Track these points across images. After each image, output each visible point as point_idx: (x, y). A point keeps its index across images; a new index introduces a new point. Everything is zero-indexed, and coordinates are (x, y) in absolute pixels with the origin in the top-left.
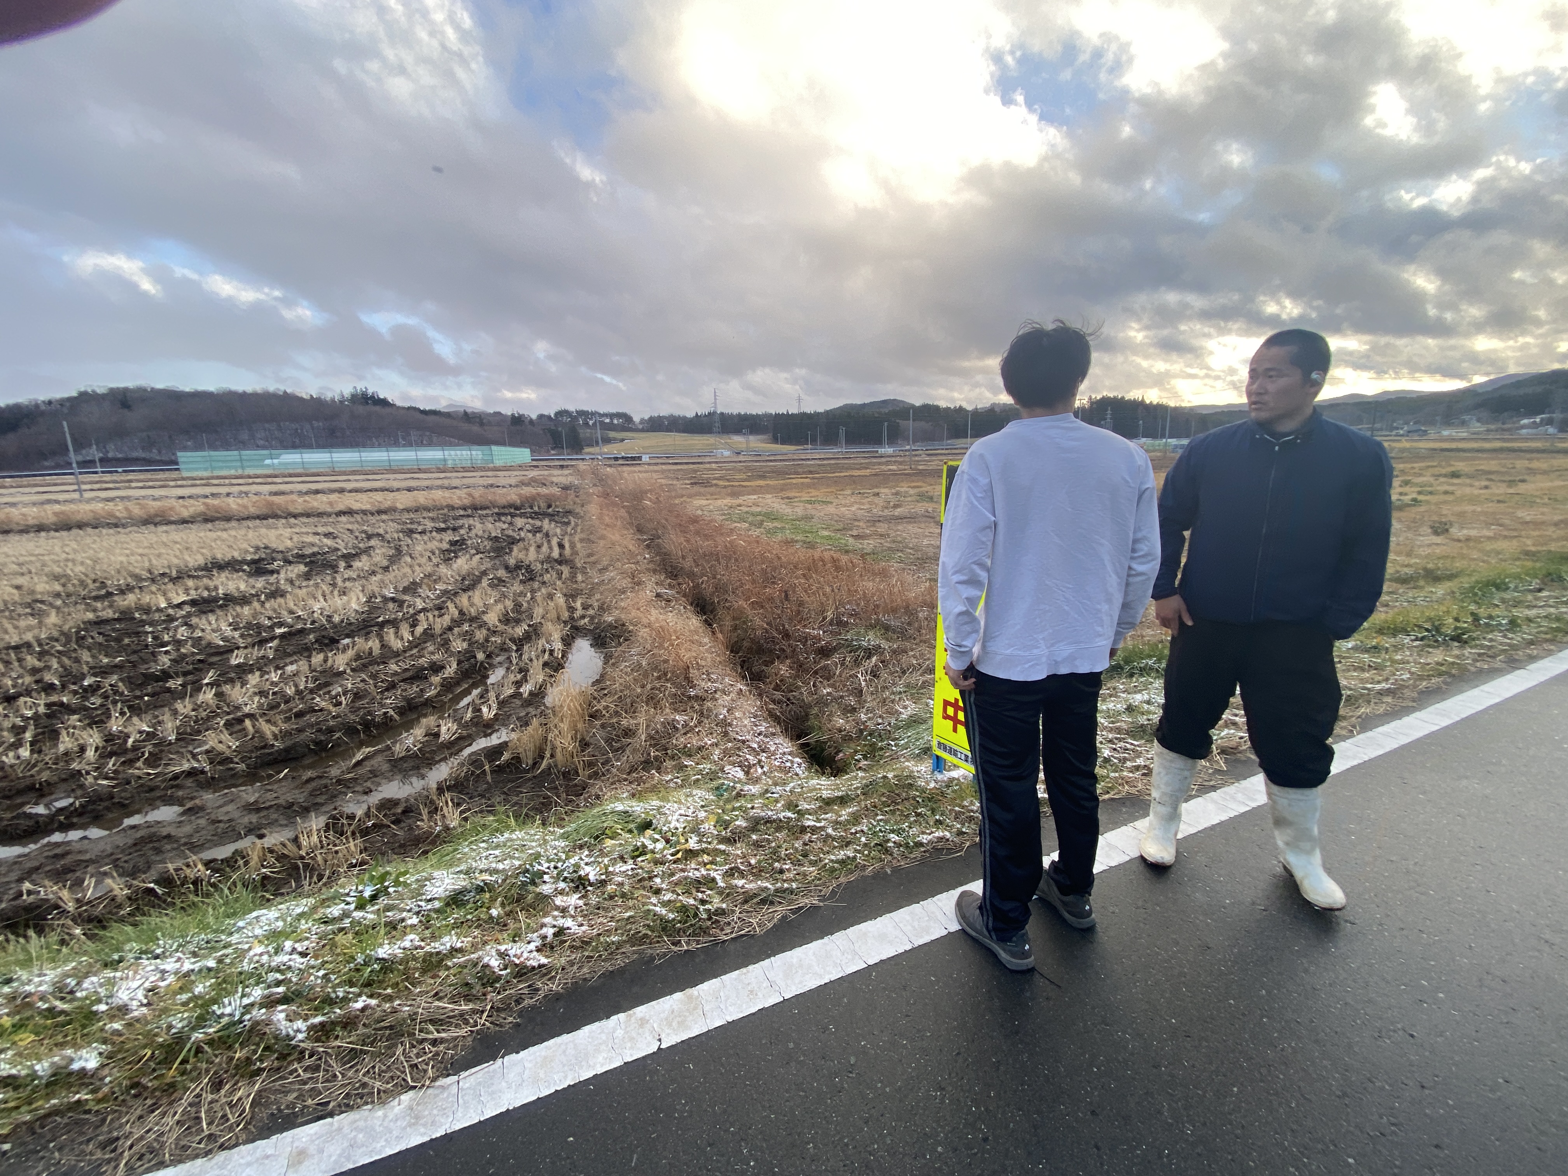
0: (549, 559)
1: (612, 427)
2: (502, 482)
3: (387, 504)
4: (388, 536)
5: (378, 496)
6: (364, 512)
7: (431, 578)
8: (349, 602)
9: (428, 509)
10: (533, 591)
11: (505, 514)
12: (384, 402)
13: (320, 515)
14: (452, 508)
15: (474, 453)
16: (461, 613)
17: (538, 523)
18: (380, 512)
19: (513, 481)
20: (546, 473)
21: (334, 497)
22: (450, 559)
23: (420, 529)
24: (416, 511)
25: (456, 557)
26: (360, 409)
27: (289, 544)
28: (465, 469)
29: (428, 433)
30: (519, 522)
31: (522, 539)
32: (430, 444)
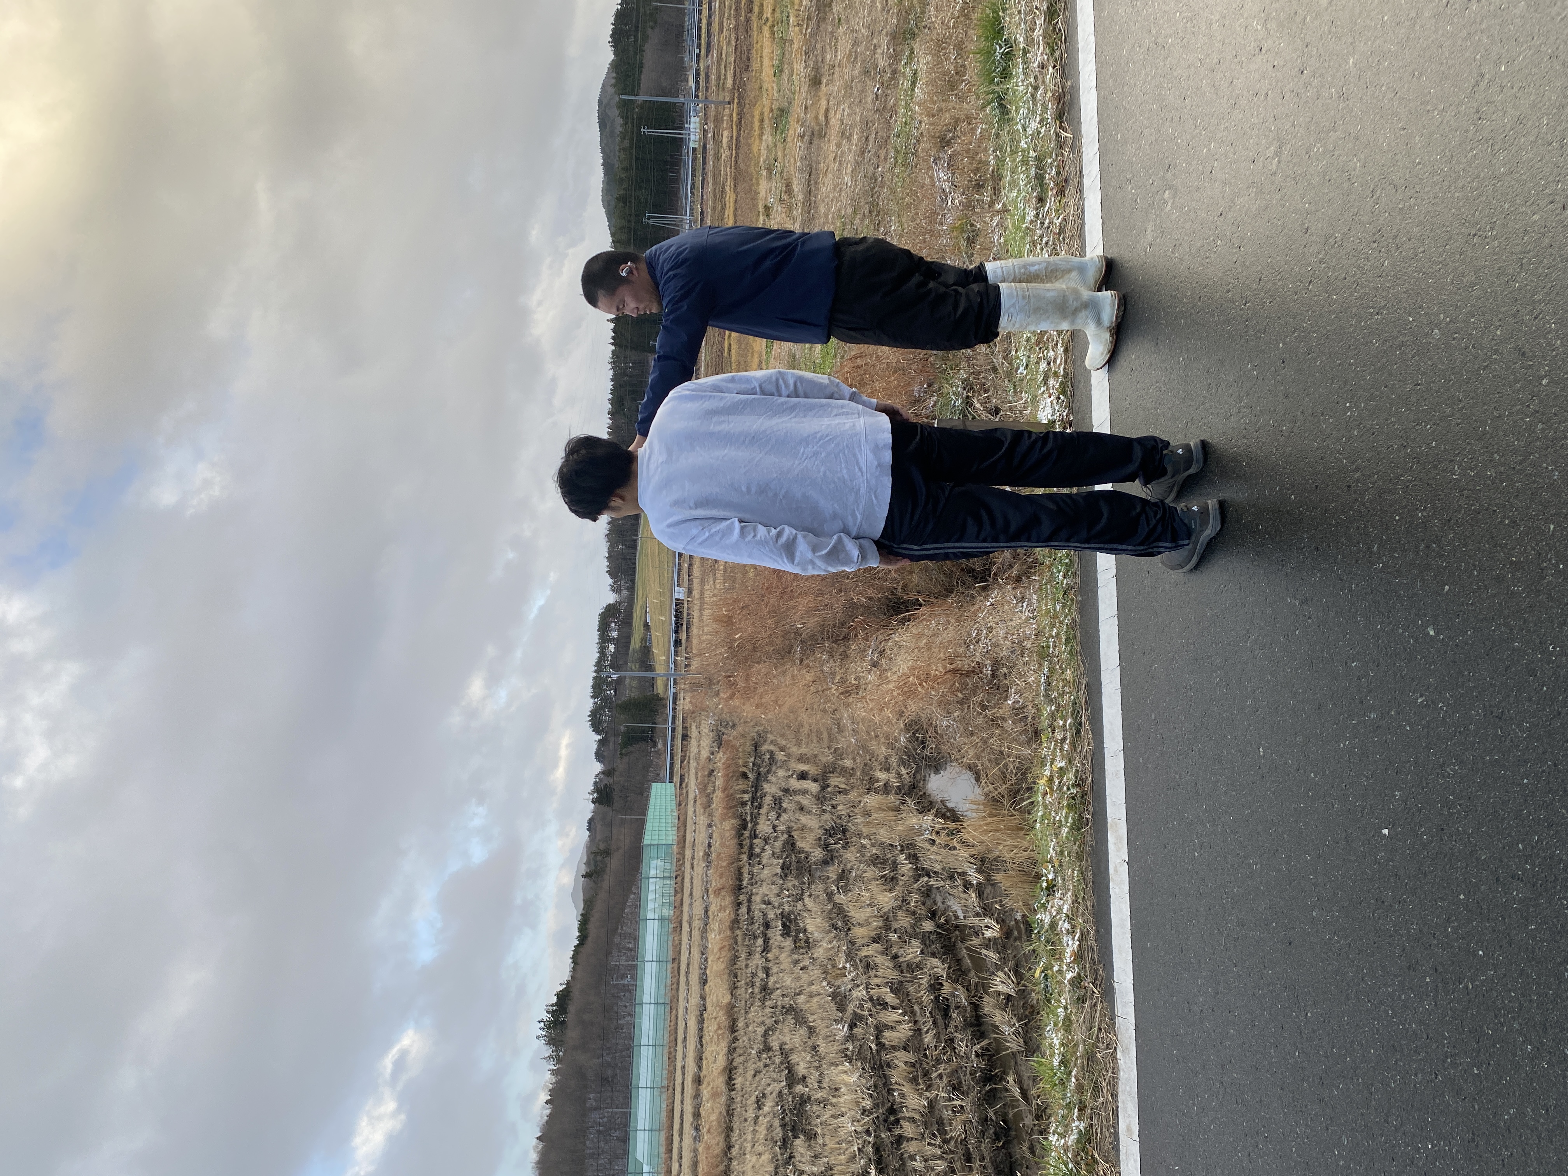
0: (820, 799)
1: (623, 642)
2: (702, 838)
3: (722, 1018)
4: (769, 1022)
5: (711, 1028)
6: (731, 1051)
7: (830, 971)
8: (846, 1085)
9: (734, 959)
10: (860, 835)
11: (751, 848)
12: (563, 998)
13: (730, 1113)
14: (735, 923)
15: (653, 872)
16: (876, 940)
17: (768, 800)
18: (733, 1029)
19: (703, 820)
20: (693, 764)
21: (706, 1092)
22: (807, 942)
23: (762, 975)
24: (736, 976)
25: (805, 931)
26: (573, 1034)
27: (766, 1157)
28: (679, 890)
29: (617, 940)
30: (764, 827)
31: (789, 831)
32: (635, 938)
